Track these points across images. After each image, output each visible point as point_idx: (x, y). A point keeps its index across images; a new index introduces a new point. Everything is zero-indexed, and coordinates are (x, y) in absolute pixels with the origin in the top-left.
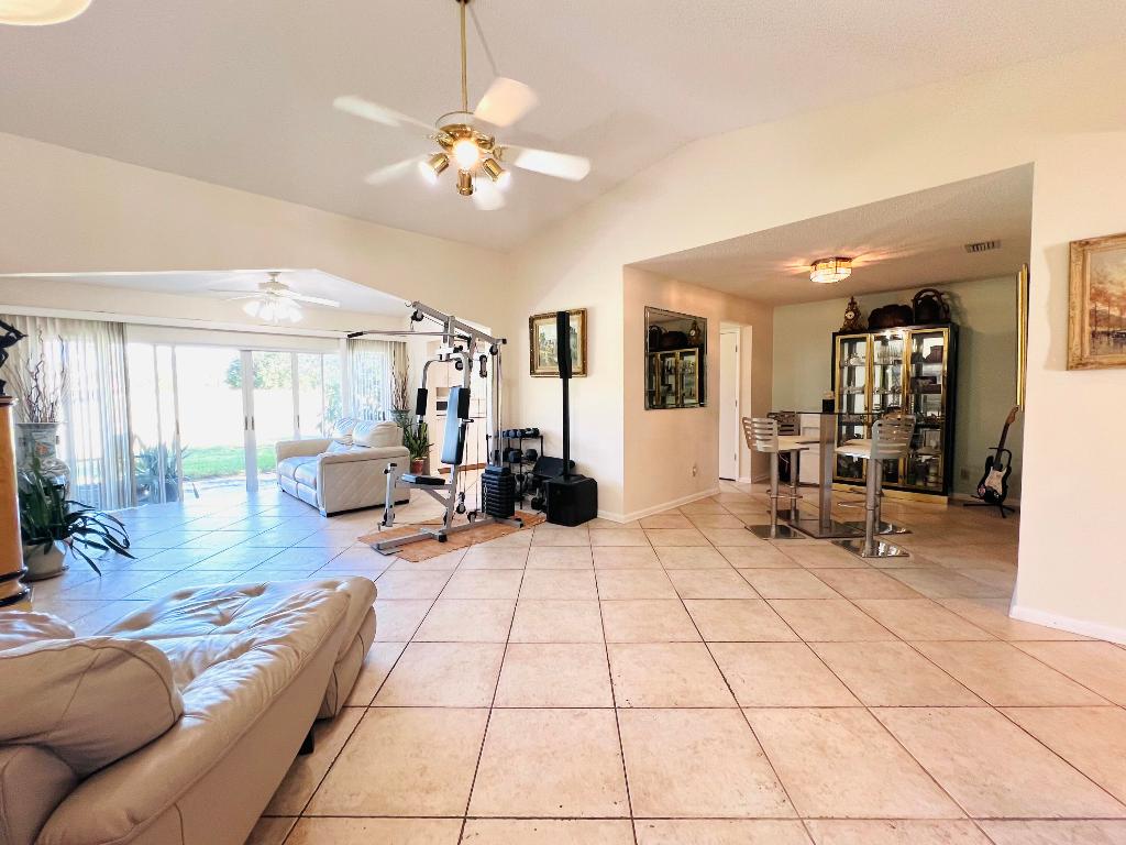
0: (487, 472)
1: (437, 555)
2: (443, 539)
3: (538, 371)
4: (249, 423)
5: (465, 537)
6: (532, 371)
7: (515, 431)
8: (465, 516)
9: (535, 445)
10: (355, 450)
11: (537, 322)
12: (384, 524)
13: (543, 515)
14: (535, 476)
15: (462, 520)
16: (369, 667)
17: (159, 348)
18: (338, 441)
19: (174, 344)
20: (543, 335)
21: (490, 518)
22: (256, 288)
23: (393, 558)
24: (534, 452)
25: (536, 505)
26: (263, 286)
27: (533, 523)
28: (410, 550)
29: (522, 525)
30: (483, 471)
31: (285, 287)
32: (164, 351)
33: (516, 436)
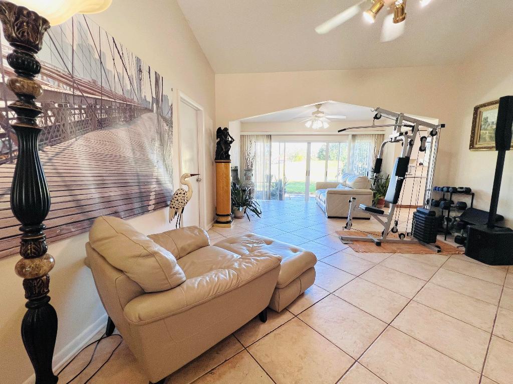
0: (418, 211)
1: (371, 252)
2: (378, 244)
3: (477, 146)
4: (308, 173)
5: (394, 247)
6: (472, 146)
7: (448, 188)
8: (397, 234)
9: (467, 200)
10: (347, 189)
11: (481, 109)
12: (346, 228)
13: (464, 249)
14: (461, 221)
15: (394, 237)
16: (306, 297)
17: (281, 144)
18: (341, 183)
19: (285, 142)
20: (486, 119)
21: (416, 240)
22: (311, 115)
23: (347, 246)
24: (465, 204)
25: (458, 240)
26: (313, 113)
27: (451, 252)
28: (358, 245)
29: (439, 251)
30: (415, 210)
31: (323, 113)
32: (282, 144)
33: (448, 191)
